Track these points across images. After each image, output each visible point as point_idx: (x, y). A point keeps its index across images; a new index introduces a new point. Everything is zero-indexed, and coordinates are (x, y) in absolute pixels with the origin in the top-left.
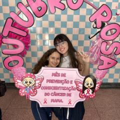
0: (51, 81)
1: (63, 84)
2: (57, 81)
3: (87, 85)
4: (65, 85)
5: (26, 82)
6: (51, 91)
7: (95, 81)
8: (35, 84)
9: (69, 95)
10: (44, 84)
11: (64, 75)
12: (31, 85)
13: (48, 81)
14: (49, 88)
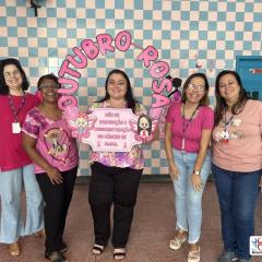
0: (105, 122)
1: (116, 125)
2: (111, 122)
3: (143, 125)
4: (120, 126)
6: (105, 133)
7: (150, 121)
8: (88, 125)
9: (124, 137)
10: (97, 125)
11: (117, 115)
13: (101, 122)
14: (103, 129)
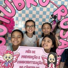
1: (33, 59)
3: (51, 60)
4: (35, 60)
5: (6, 58)
8: (13, 59)
11: (34, 52)
12: (9, 60)
